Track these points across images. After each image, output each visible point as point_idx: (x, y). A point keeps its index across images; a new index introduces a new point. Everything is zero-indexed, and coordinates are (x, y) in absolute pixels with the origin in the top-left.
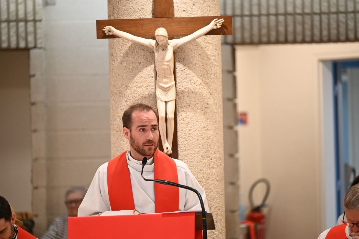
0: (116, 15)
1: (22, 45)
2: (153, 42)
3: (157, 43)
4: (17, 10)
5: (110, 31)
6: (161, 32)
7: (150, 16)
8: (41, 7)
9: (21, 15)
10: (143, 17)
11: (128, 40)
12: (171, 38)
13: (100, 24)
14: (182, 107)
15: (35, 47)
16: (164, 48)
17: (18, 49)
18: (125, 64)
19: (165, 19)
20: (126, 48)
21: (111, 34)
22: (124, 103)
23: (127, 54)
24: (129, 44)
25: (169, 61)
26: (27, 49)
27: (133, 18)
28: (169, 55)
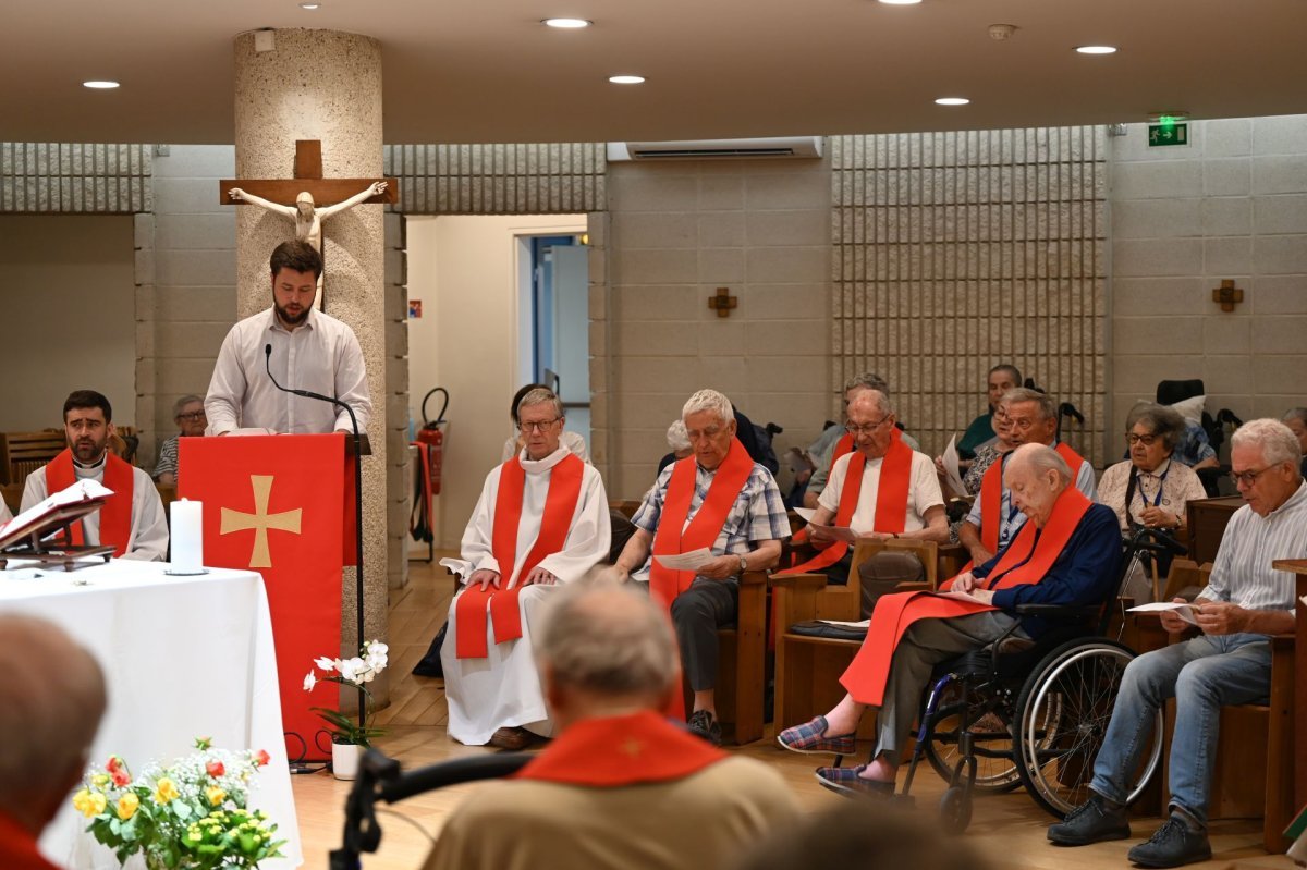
0: (246, 175)
1: (124, 208)
2: (293, 211)
3: (299, 212)
4: (118, 162)
5: (237, 195)
6: (305, 197)
7: (289, 175)
8: (150, 158)
9: (123, 168)
10: (282, 177)
11: (262, 207)
12: (317, 206)
13: (225, 185)
14: (331, 296)
15: (141, 212)
16: (309, 219)
17: (118, 213)
18: (257, 238)
19: (310, 181)
20: (258, 217)
21: (239, 198)
22: (256, 289)
23: (260, 226)
24: (263, 213)
25: (315, 236)
26: (131, 213)
27: (268, 178)
28: (315, 228)
